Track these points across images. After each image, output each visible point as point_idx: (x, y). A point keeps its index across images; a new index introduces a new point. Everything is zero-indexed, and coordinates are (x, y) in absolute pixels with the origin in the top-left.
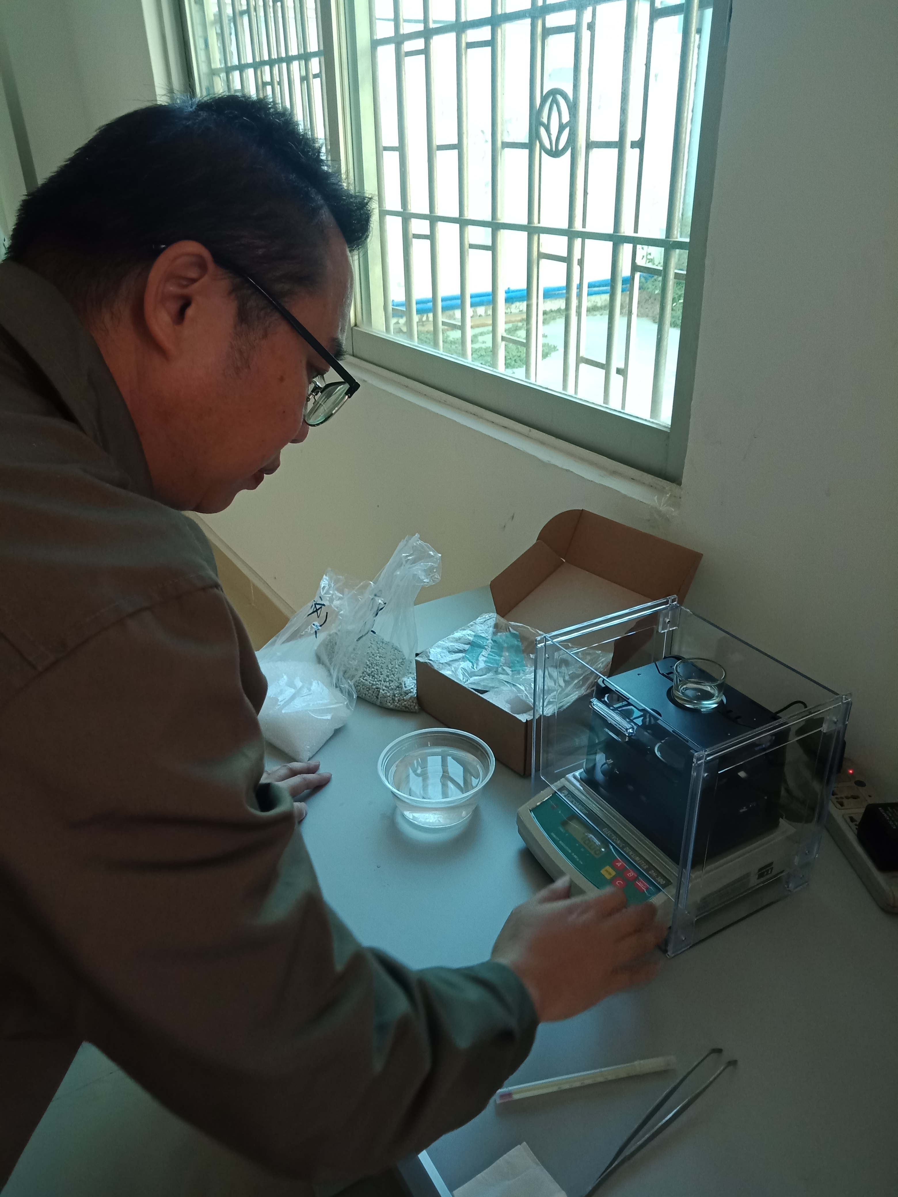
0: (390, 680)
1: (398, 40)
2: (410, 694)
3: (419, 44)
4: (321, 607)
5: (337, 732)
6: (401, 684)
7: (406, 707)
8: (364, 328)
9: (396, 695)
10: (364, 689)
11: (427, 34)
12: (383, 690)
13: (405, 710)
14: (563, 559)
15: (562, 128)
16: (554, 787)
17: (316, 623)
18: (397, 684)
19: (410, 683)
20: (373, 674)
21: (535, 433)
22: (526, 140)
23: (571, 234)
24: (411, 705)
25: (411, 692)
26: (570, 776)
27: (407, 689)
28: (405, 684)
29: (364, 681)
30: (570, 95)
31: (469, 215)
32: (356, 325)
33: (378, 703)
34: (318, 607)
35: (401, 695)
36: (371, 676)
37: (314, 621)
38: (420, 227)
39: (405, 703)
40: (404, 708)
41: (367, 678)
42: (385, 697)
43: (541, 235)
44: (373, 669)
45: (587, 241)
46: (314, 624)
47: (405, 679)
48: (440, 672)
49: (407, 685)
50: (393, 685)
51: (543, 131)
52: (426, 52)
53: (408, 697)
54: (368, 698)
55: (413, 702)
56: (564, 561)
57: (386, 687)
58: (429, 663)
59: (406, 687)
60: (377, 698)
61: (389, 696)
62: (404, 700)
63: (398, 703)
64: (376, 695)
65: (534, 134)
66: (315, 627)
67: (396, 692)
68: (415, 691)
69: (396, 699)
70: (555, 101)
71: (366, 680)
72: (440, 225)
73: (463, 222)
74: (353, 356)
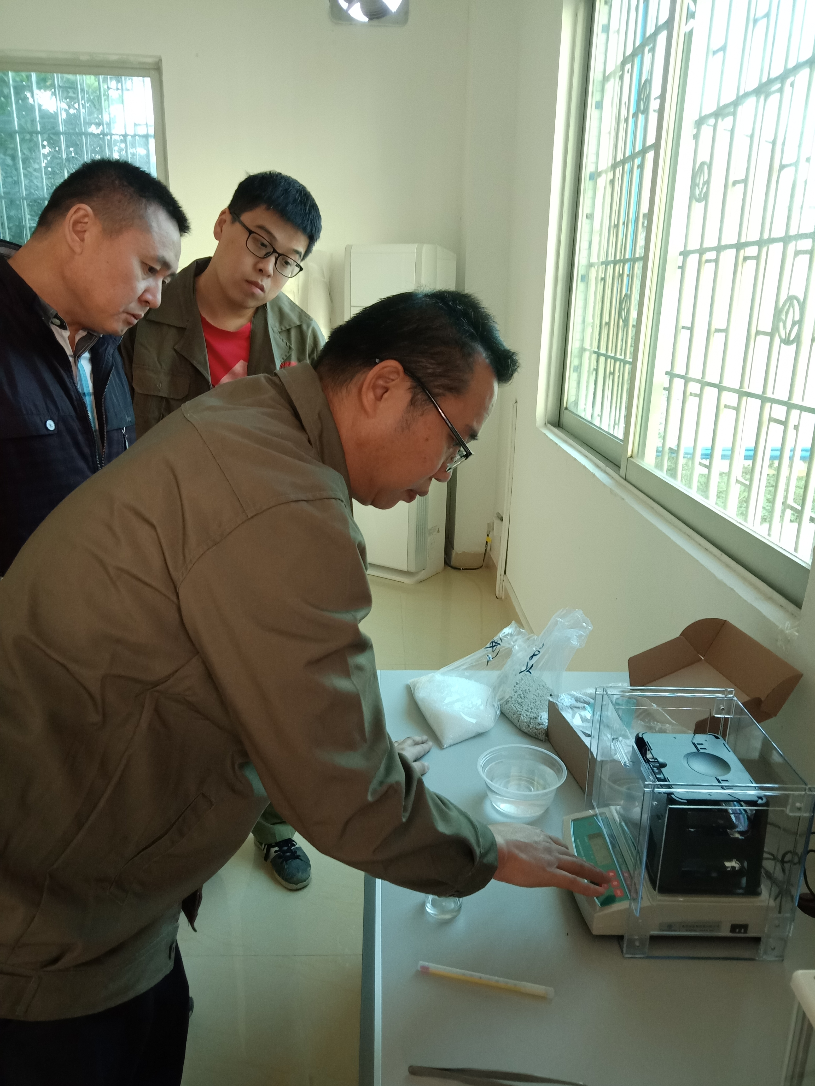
0: (531, 712)
1: (702, 251)
2: (541, 725)
3: (711, 255)
4: (497, 645)
5: (479, 735)
6: (538, 716)
7: (536, 735)
8: (636, 461)
9: (532, 723)
10: (511, 712)
11: (719, 249)
12: (524, 717)
13: (534, 736)
14: (701, 657)
15: (794, 324)
16: (597, 811)
17: (490, 656)
18: (535, 715)
19: (544, 717)
20: (522, 704)
21: (724, 557)
22: (769, 330)
23: (790, 406)
24: (540, 734)
25: (543, 724)
26: (613, 808)
27: (541, 721)
28: (541, 718)
29: (513, 707)
30: (802, 300)
31: (725, 384)
32: (631, 457)
33: (518, 726)
34: (494, 644)
35: (535, 724)
36: (520, 705)
37: (489, 654)
38: (694, 387)
39: (536, 731)
40: (534, 734)
41: (517, 705)
42: (522, 721)
43: (773, 405)
44: (523, 701)
45: (803, 413)
46: (488, 656)
47: (542, 714)
48: (562, 712)
49: (542, 718)
50: (533, 715)
51: (781, 324)
52: (716, 261)
53: (540, 727)
54: (512, 720)
55: (542, 732)
56: (703, 658)
57: (526, 715)
58: (556, 704)
59: (541, 720)
60: (518, 721)
61: (526, 722)
62: (536, 728)
63: (531, 729)
64: (518, 719)
65: (775, 328)
66: (488, 658)
67: (532, 721)
68: (547, 725)
69: (531, 726)
70: (791, 305)
71: (515, 707)
72: (707, 389)
73: (720, 388)
74: (625, 479)
